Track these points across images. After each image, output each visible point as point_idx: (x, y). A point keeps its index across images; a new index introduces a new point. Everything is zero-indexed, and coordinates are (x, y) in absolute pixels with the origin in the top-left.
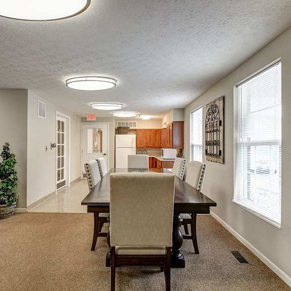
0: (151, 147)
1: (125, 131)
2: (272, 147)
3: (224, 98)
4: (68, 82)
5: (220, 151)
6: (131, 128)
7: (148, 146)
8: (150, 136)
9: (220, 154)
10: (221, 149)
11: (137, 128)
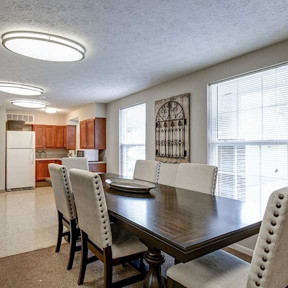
0: (52, 148)
1: (19, 126)
2: (262, 147)
3: (189, 96)
4: (6, 37)
5: (185, 152)
6: (26, 123)
7: (48, 146)
8: (50, 134)
9: (185, 155)
10: (187, 149)
11: (33, 123)
